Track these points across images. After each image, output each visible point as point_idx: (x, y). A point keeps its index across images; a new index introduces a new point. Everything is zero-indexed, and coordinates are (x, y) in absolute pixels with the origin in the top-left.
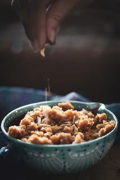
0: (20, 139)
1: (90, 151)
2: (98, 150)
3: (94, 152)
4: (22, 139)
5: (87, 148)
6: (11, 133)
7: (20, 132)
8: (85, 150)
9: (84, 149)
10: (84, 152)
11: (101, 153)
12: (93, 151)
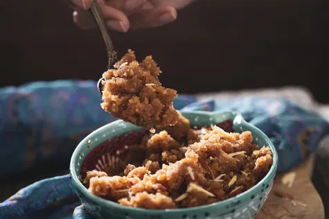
0: (116, 201)
1: (240, 211)
2: (253, 207)
3: (246, 212)
4: (119, 201)
5: (236, 207)
6: (97, 190)
7: (111, 185)
8: (233, 211)
9: (231, 209)
10: (231, 214)
11: (256, 210)
12: (244, 210)
